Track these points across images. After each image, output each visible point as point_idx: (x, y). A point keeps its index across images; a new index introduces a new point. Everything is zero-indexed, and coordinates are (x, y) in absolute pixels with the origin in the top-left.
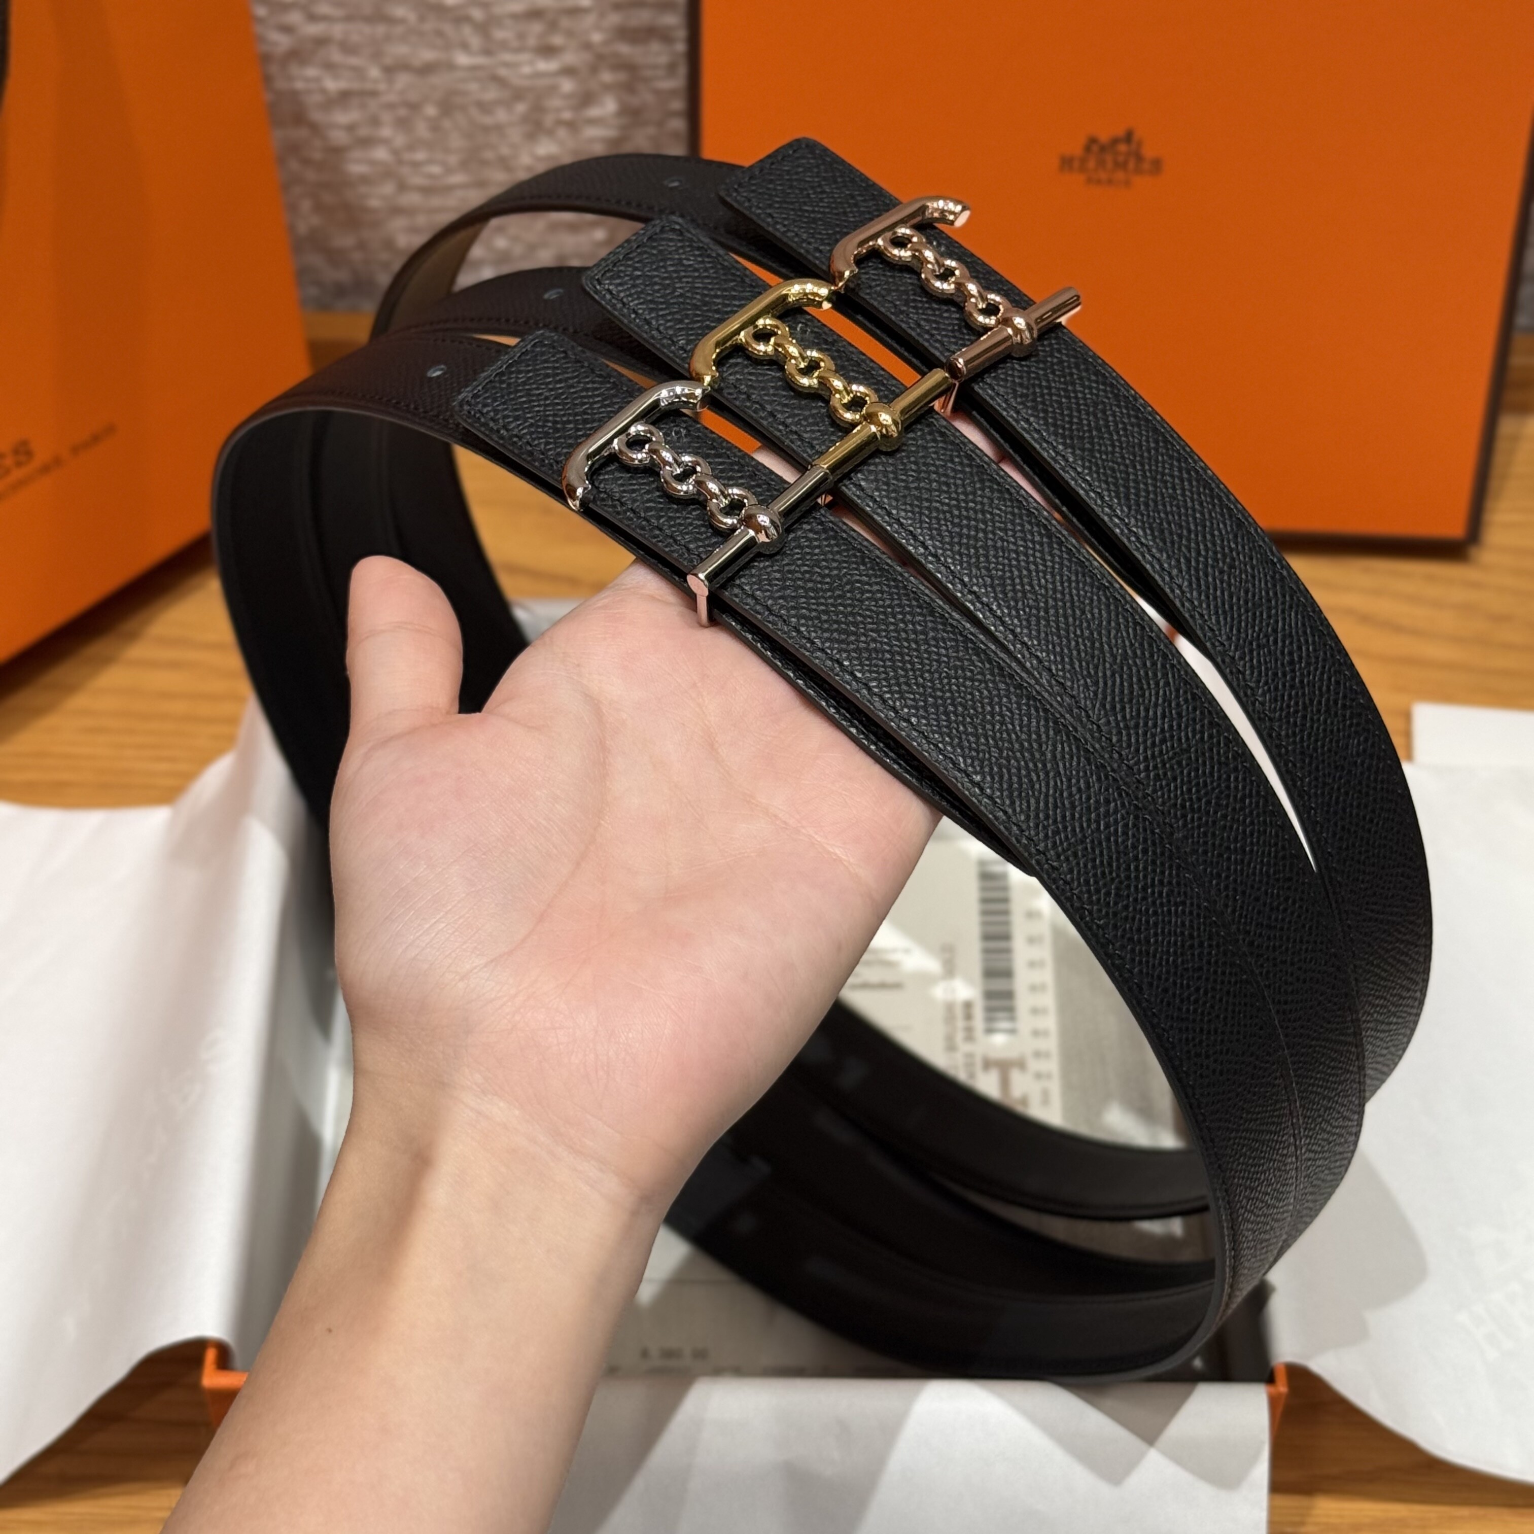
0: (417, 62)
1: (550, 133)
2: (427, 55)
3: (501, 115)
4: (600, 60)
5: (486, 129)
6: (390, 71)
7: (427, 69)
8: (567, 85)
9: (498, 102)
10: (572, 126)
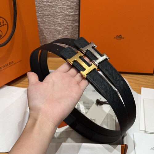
0: (48, 28)
1: (60, 35)
2: (49, 27)
3: (56, 33)
4: (66, 28)
5: (54, 34)
6: (45, 29)
7: (49, 29)
8: (62, 30)
9: (55, 32)
10: (63, 34)
